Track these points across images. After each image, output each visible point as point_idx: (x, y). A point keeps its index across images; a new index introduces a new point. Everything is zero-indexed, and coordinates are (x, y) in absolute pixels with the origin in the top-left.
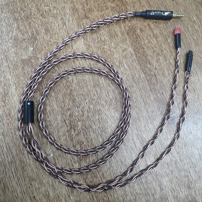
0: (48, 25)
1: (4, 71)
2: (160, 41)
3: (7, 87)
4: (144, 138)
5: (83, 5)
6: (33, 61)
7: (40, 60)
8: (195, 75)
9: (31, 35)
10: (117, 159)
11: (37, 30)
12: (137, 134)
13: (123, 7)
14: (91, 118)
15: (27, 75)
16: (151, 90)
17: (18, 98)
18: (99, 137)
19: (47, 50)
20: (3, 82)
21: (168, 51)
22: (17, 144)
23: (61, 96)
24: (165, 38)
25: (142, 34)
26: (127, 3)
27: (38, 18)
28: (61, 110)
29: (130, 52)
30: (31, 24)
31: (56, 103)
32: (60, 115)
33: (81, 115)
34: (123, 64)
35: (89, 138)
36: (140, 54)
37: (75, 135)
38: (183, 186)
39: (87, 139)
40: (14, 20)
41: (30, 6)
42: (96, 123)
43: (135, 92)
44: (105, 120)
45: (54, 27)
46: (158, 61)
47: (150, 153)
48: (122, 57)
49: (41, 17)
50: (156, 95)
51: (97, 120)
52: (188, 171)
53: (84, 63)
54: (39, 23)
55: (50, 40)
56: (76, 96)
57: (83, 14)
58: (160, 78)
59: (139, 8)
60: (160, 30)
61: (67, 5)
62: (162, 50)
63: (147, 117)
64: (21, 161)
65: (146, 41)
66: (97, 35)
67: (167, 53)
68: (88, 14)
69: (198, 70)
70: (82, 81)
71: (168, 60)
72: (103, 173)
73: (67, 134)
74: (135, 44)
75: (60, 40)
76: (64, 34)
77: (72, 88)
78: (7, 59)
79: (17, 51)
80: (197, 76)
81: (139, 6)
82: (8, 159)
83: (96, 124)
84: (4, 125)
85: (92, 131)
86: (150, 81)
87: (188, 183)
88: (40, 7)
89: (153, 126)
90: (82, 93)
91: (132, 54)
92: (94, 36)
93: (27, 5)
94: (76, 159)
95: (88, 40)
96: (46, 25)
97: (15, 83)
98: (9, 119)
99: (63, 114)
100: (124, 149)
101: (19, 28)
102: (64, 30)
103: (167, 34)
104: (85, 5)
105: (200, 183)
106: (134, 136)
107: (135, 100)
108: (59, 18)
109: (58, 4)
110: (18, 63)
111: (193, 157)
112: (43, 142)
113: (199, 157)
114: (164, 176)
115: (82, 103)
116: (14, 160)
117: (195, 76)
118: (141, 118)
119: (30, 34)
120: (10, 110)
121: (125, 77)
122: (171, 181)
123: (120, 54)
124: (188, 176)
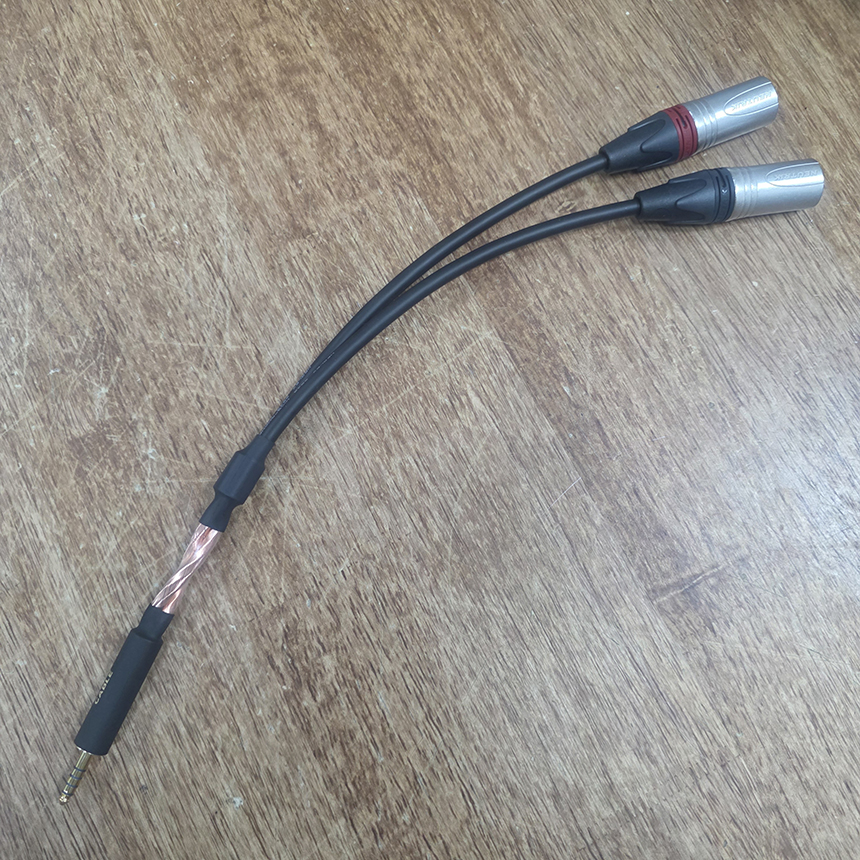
0: (154, 287)
1: (9, 497)
2: (596, 282)
3: (29, 557)
4: (588, 682)
5: (280, 186)
6: (116, 439)
7: (140, 430)
8: (753, 398)
9: (91, 338)
10: (493, 780)
11: (116, 314)
12: (556, 671)
13: (436, 169)
14: (370, 631)
15: (98, 498)
16: (588, 483)
17: (76, 593)
18: (413, 704)
19: (163, 387)
20: (10, 540)
21: (637, 318)
22: (100, 777)
23: (242, 562)
24: (618, 269)
25: (525, 265)
26: (450, 146)
27: (113, 264)
28: (250, 619)
29: (485, 346)
30: (89, 293)
31: (224, 592)
32: (248, 638)
33: (329, 627)
34: (467, 395)
35: (373, 711)
36: (528, 346)
37: (316, 709)
38: (763, 849)
39: (365, 719)
40: (20, 287)
41: (73, 223)
42: (392, 651)
43: (529, 500)
44: (428, 632)
45: (177, 290)
46: (600, 364)
47: (617, 737)
48: (459, 371)
49: (123, 260)
50: (612, 500)
51: (394, 635)
52: (776, 786)
53: (314, 416)
54: (117, 284)
55: (170, 345)
56: (300, 551)
57: (284, 219)
58: (619, 431)
59: (501, 162)
60: (594, 240)
61: (216, 192)
62: (610, 317)
63: (588, 597)
64: (124, 840)
65: (542, 290)
66: (348, 296)
67: (634, 327)
68: (302, 217)
69: (763, 377)
70: (316, 488)
71: (642, 355)
72: (444, 842)
73: (284, 711)
74: (504, 312)
75: (208, 341)
76: (222, 313)
77: (279, 524)
78: (13, 446)
79: (49, 410)
80: (763, 400)
81: (497, 154)
82: (74, 842)
83: (394, 655)
84: (41, 707)
85: (381, 682)
86: (581, 448)
87: (782, 834)
88: (114, 219)
89: (615, 629)
90: (320, 537)
91: (494, 352)
92: (339, 304)
93: (59, 217)
94: (333, 804)
95: (319, 322)
96: (145, 288)
97: (58, 537)
98: (56, 683)
99: (258, 634)
100: (514, 737)
101: (42, 317)
102: (218, 296)
103: (621, 248)
104: (287, 184)
105: (828, 829)
106: (547, 677)
107: (531, 533)
108: (193, 251)
109: (179, 194)
110: (58, 456)
111: (786, 729)
112: (196, 756)
113: (809, 723)
114: (684, 821)
115: (328, 575)
116: (98, 840)
117: (757, 404)
118: (566, 601)
119: (87, 334)
120: (53, 648)
121: (482, 447)
122: (711, 837)
123: (449, 361)
124: (777, 807)
